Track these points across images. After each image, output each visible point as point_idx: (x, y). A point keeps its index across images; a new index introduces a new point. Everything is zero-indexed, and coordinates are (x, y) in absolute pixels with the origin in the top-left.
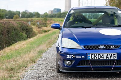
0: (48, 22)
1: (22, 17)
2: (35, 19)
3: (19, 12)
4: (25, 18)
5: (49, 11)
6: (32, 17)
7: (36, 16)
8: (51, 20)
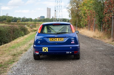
0: (37, 25)
1: (22, 21)
2: (29, 22)
3: (20, 18)
4: (24, 22)
5: (38, 18)
6: (28, 21)
7: (30, 21)
8: (39, 23)
